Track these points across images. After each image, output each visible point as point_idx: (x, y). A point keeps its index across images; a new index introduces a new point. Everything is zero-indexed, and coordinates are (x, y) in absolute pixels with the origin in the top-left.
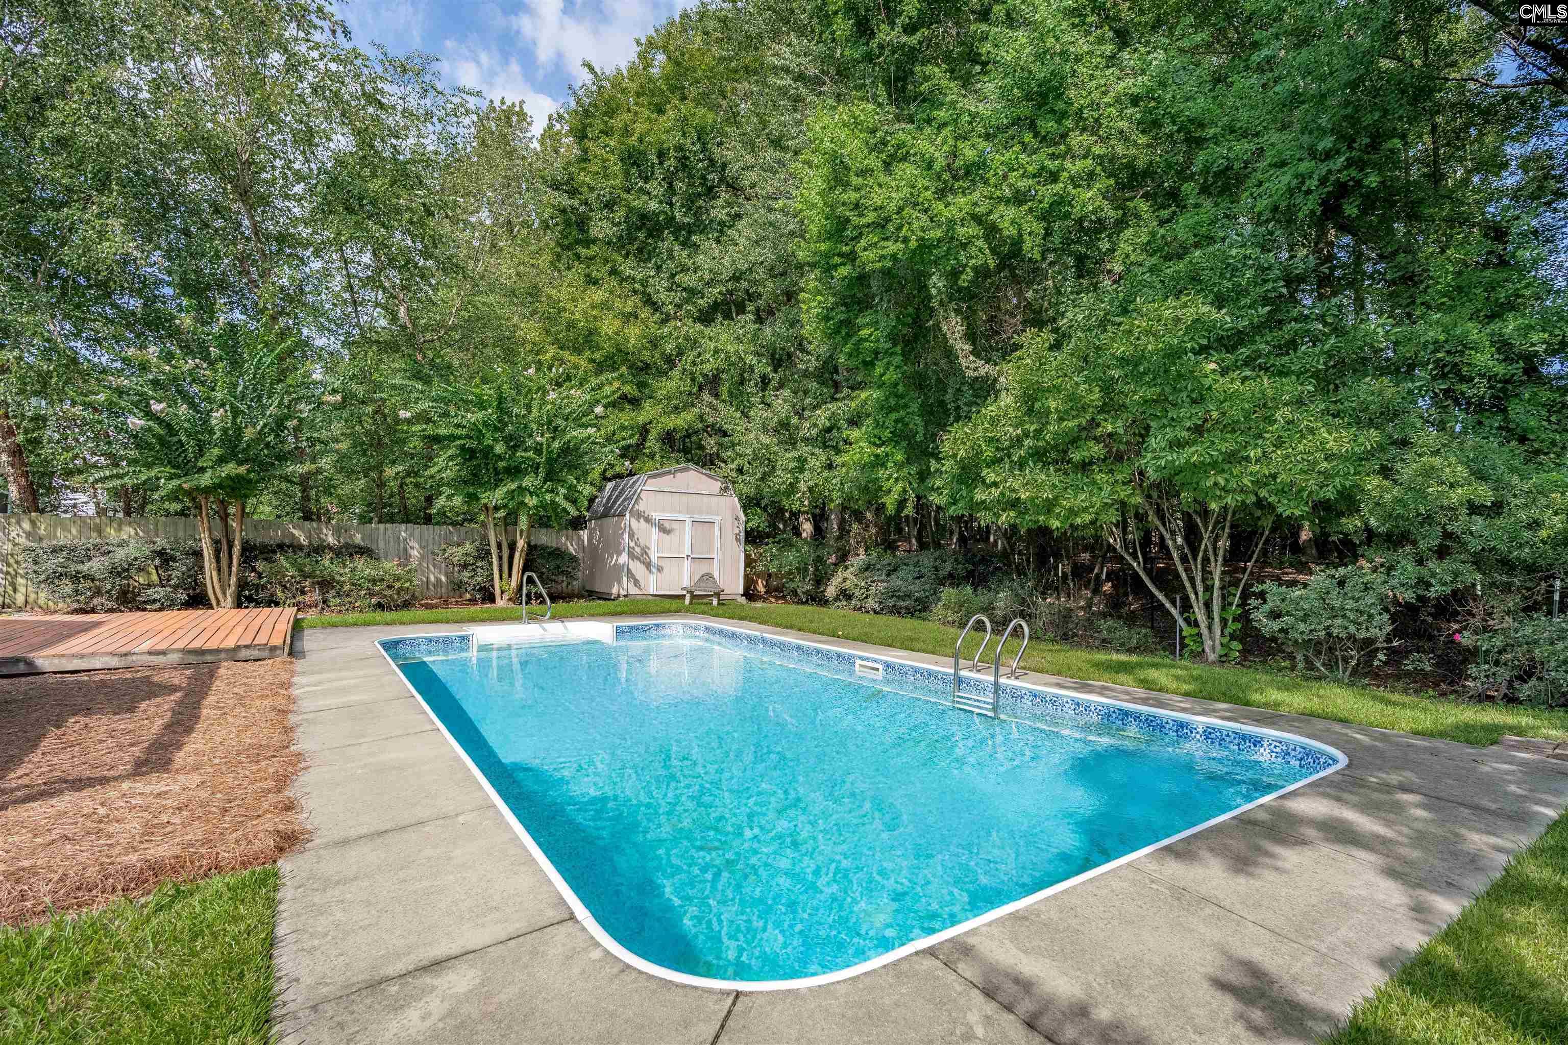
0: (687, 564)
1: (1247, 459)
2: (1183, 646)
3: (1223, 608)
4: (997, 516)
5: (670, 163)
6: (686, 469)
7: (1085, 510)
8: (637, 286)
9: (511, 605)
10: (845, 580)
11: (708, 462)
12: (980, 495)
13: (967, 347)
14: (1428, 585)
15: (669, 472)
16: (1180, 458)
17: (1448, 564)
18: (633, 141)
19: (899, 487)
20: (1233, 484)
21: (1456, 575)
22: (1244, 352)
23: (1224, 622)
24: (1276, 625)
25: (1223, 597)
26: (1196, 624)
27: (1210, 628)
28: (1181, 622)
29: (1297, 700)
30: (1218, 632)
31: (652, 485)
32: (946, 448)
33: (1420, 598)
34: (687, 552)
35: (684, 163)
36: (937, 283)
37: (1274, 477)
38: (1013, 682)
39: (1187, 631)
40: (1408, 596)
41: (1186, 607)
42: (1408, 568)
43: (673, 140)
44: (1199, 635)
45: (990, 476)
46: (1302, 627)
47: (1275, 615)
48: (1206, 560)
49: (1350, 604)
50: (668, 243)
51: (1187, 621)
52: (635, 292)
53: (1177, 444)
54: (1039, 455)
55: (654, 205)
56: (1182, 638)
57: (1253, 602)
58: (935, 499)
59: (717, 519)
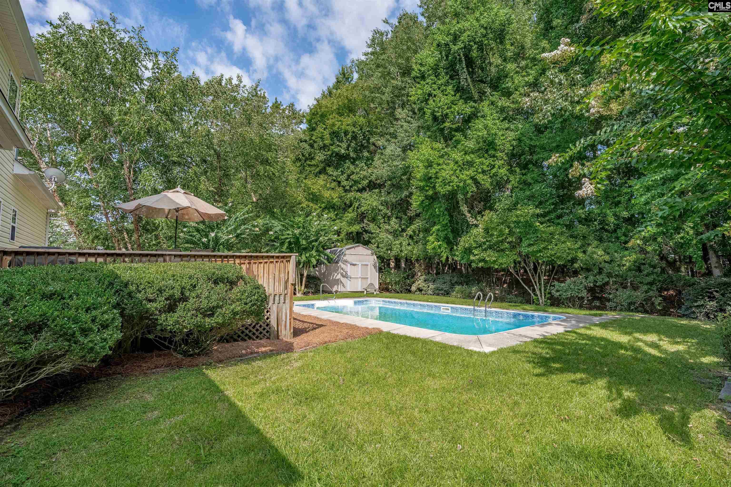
0: (360, 280)
1: (549, 249)
2: (533, 302)
3: (545, 290)
4: (478, 264)
5: (349, 136)
6: (358, 246)
7: (505, 263)
8: (334, 178)
9: (302, 296)
10: (419, 285)
11: (366, 243)
12: (472, 258)
13: (469, 215)
14: (597, 282)
15: (353, 247)
16: (531, 249)
17: (601, 276)
18: (336, 128)
19: (445, 255)
20: (545, 256)
21: (603, 279)
22: (547, 218)
23: (545, 294)
24: (558, 294)
25: (545, 287)
26: (537, 295)
27: (541, 296)
28: (532, 295)
29: (561, 310)
30: (543, 297)
31: (347, 252)
32: (462, 243)
33: (595, 285)
34: (360, 275)
35: (354, 138)
36: (460, 197)
37: (556, 254)
38: (490, 309)
39: (534, 297)
40: (592, 285)
41: (534, 290)
42: (591, 278)
43: (350, 129)
44: (538, 298)
45: (476, 252)
46: (564, 294)
47: (558, 291)
48: (539, 276)
49: (576, 288)
50: (348, 163)
51: (534, 294)
52: (334, 181)
53: (530, 245)
54: (490, 247)
55: (343, 151)
56: (533, 300)
57: (552, 288)
58: (456, 258)
59: (369, 264)
